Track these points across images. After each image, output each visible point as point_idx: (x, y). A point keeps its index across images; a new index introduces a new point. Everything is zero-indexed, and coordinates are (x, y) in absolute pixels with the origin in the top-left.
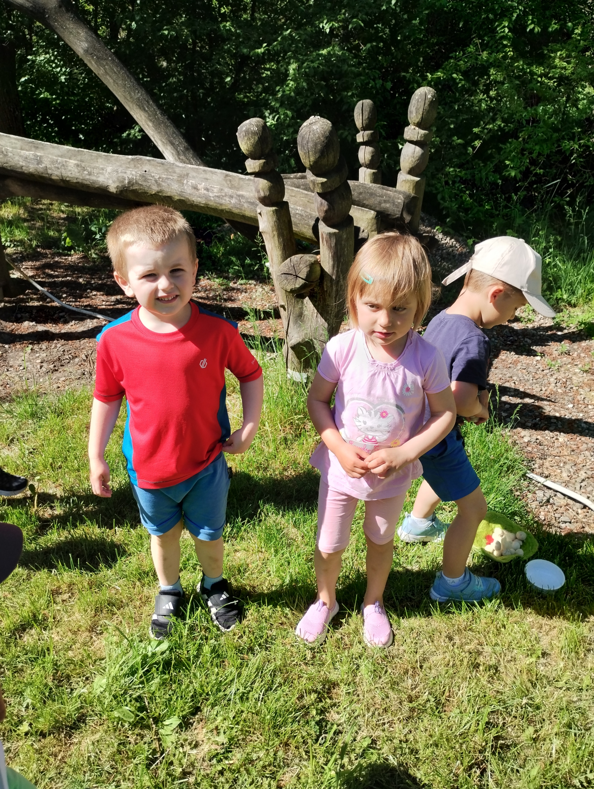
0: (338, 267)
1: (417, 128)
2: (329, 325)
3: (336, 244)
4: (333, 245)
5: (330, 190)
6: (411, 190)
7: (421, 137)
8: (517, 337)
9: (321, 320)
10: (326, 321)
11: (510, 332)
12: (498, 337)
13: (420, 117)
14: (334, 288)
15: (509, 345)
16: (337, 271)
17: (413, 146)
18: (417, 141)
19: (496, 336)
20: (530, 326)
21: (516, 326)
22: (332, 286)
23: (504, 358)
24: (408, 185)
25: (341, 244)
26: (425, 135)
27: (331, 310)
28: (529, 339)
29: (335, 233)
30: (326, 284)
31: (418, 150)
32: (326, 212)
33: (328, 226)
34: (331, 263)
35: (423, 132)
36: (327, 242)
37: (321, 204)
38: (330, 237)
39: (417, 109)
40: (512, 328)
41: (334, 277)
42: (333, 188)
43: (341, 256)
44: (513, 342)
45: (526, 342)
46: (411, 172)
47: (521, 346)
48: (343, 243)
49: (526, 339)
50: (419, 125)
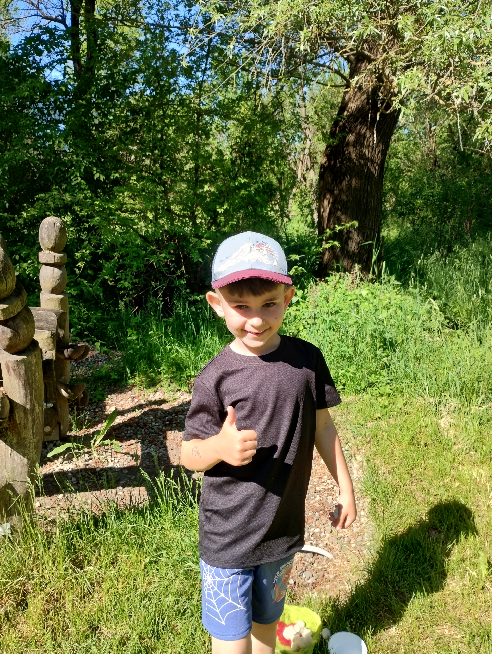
0: (31, 395)
1: (52, 252)
2: (28, 459)
3: (26, 371)
4: (22, 372)
5: (12, 315)
6: (57, 307)
7: (58, 260)
8: (171, 415)
9: (17, 457)
10: (24, 456)
11: (164, 413)
12: (156, 420)
13: (53, 242)
14: (30, 418)
15: (169, 424)
16: (31, 399)
17: (51, 268)
18: (54, 263)
19: (154, 420)
20: (176, 404)
21: (165, 407)
22: (26, 417)
23: (172, 437)
24: (53, 303)
25: (32, 370)
26: (61, 258)
27: (30, 443)
28: (182, 414)
29: (23, 361)
30: (19, 416)
31: (57, 272)
32: (10, 339)
33: (13, 354)
34: (23, 392)
35: (59, 255)
36: (14, 371)
37: (4, 331)
38: (18, 365)
39: (49, 236)
40: (162, 410)
41: (28, 407)
42: (16, 313)
43: (33, 383)
44: (171, 421)
45: (180, 418)
46: (54, 291)
47: (179, 423)
48: (33, 368)
49: (180, 416)
50: (53, 249)
